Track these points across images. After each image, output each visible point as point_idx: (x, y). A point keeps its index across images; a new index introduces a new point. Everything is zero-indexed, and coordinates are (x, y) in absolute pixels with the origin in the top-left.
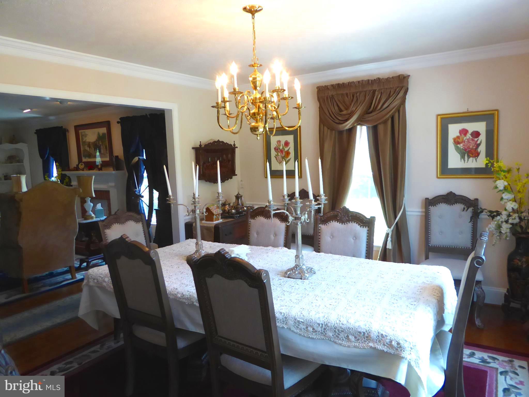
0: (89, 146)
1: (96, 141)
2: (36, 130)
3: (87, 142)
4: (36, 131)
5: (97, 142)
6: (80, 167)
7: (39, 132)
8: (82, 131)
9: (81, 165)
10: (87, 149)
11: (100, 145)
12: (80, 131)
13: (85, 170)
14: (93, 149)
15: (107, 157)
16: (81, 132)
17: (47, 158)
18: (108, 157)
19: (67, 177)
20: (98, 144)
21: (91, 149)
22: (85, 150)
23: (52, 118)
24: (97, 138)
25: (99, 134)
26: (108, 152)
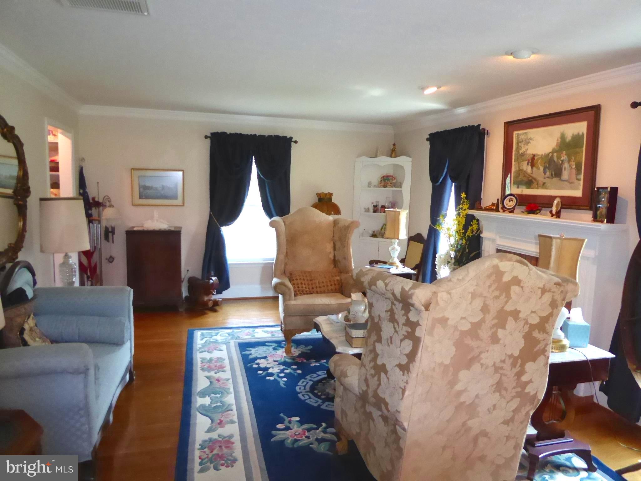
0: (532, 161)
1: (554, 151)
2: (430, 135)
3: (530, 154)
4: (429, 137)
5: (555, 154)
6: (507, 204)
7: (435, 138)
8: (520, 132)
9: (510, 201)
10: (525, 169)
11: (563, 161)
12: (515, 133)
13: (517, 210)
14: (542, 168)
15: (577, 189)
16: (518, 135)
17: (441, 182)
18: (581, 187)
19: (475, 221)
20: (555, 159)
21: (535, 169)
22: (520, 171)
23: (461, 111)
24: (557, 145)
25: (563, 137)
26: (582, 176)
